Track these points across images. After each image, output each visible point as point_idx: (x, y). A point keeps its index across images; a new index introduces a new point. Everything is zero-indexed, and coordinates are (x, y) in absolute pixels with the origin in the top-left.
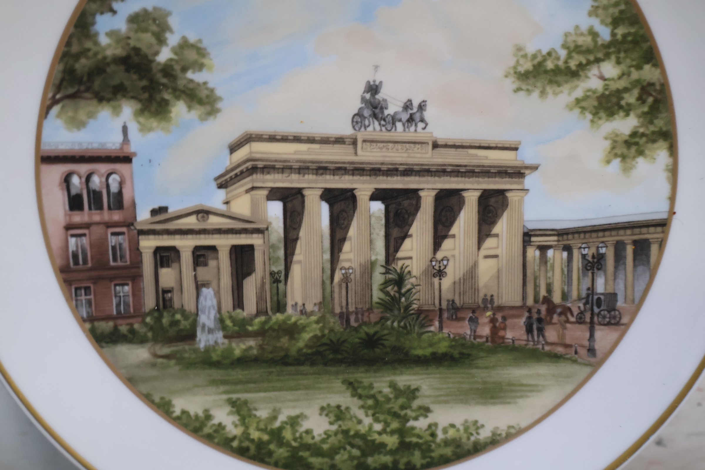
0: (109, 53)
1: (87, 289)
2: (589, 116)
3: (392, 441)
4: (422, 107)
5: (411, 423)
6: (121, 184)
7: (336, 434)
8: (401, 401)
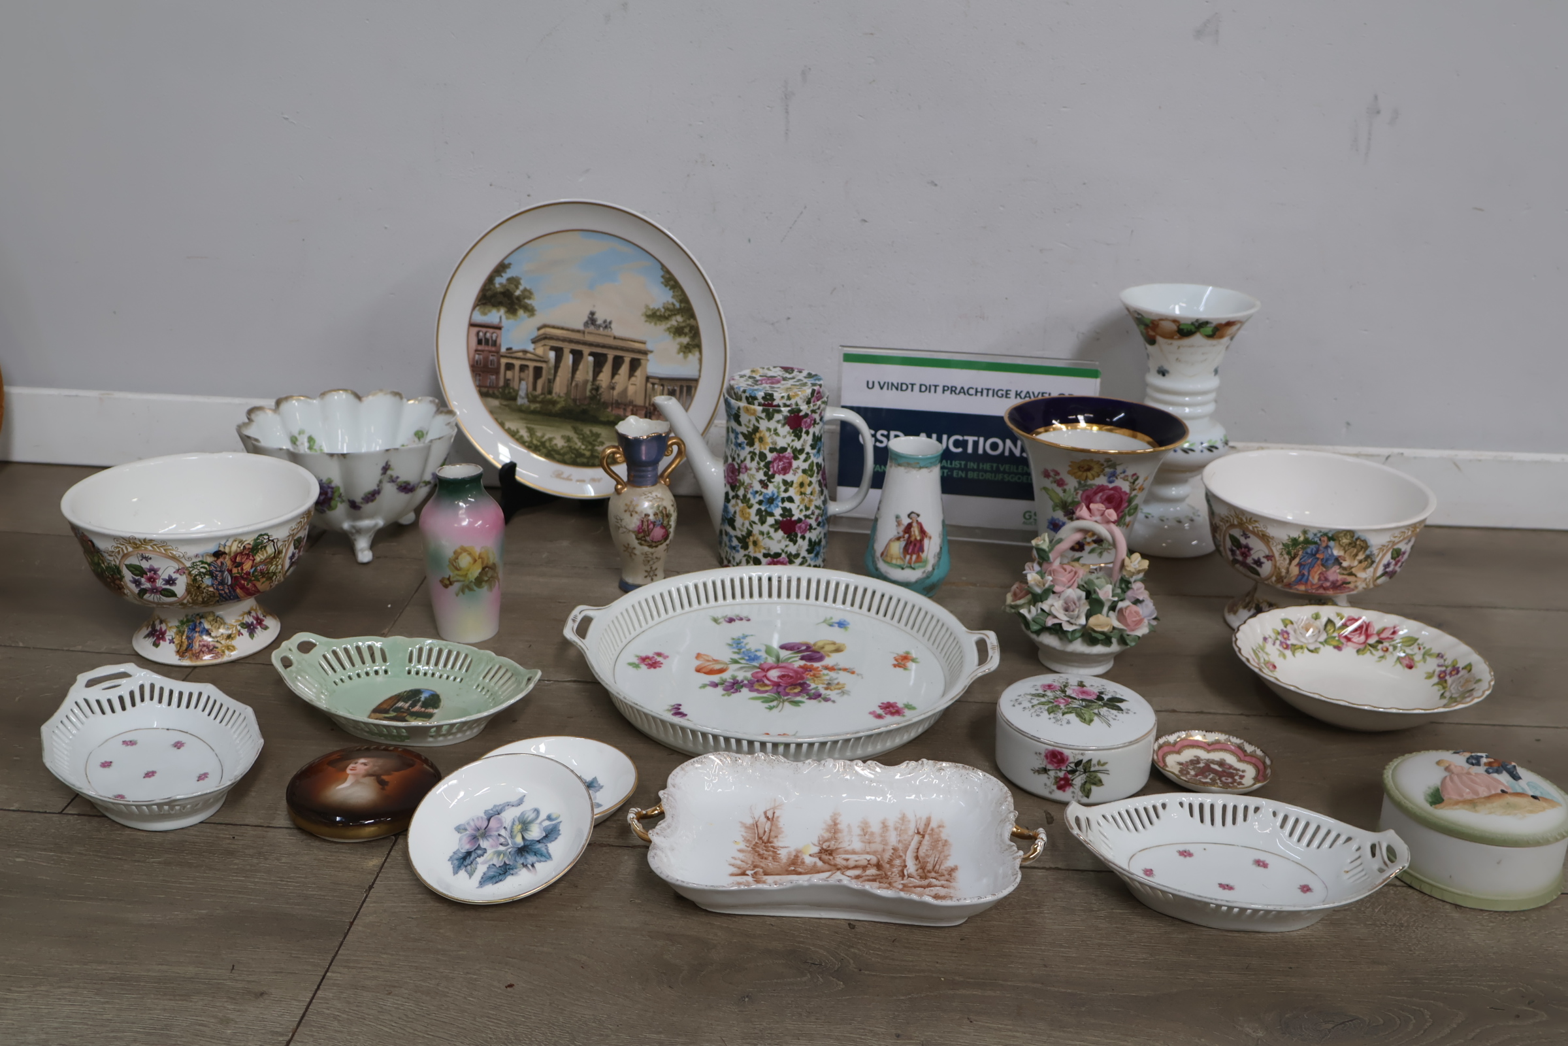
0: (499, 290)
1: (480, 375)
2: (672, 335)
3: (588, 453)
4: (610, 323)
5: (596, 448)
6: (497, 337)
7: (567, 447)
8: (593, 438)
